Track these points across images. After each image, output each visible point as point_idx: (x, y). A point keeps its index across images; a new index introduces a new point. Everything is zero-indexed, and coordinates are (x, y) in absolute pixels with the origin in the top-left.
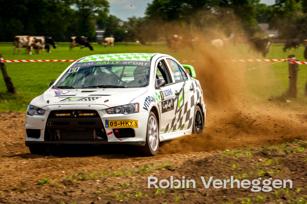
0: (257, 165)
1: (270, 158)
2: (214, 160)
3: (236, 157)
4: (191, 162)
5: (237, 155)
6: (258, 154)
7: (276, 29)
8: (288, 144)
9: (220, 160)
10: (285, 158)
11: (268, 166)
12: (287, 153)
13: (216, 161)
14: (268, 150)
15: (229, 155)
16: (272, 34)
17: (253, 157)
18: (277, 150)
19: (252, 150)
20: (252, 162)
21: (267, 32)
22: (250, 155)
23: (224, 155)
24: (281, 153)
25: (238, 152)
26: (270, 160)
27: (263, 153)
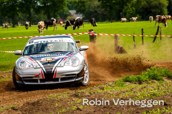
0: (72, 103)
1: (80, 98)
2: (43, 101)
3: (57, 98)
4: (28, 103)
5: (58, 97)
6: (72, 96)
7: (81, 13)
8: (91, 88)
9: (47, 101)
10: (90, 97)
11: (79, 103)
12: (91, 94)
13: (45, 102)
14: (79, 93)
15: (53, 98)
16: (78, 17)
17: (69, 98)
18: (85, 92)
19: (68, 93)
20: (68, 101)
21: (75, 15)
22: (67, 96)
23: (50, 98)
24: (87, 94)
25: (59, 95)
26: (80, 99)
27: (76, 95)
